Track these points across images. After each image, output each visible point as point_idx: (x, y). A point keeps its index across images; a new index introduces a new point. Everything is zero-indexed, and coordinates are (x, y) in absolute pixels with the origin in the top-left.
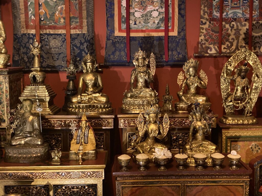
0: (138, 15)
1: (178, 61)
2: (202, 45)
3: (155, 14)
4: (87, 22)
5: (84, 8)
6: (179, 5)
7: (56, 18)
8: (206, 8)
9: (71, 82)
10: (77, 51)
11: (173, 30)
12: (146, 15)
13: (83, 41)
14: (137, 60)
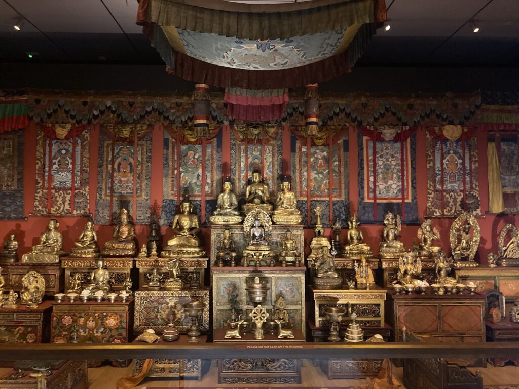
0: (381, 187)
1: (412, 221)
2: (429, 209)
3: (394, 186)
4: (345, 192)
5: (343, 182)
6: (412, 181)
7: (321, 189)
8: (431, 183)
9: (337, 236)
10: (337, 213)
11: (407, 198)
12: (388, 187)
13: (342, 206)
14: (388, 220)
